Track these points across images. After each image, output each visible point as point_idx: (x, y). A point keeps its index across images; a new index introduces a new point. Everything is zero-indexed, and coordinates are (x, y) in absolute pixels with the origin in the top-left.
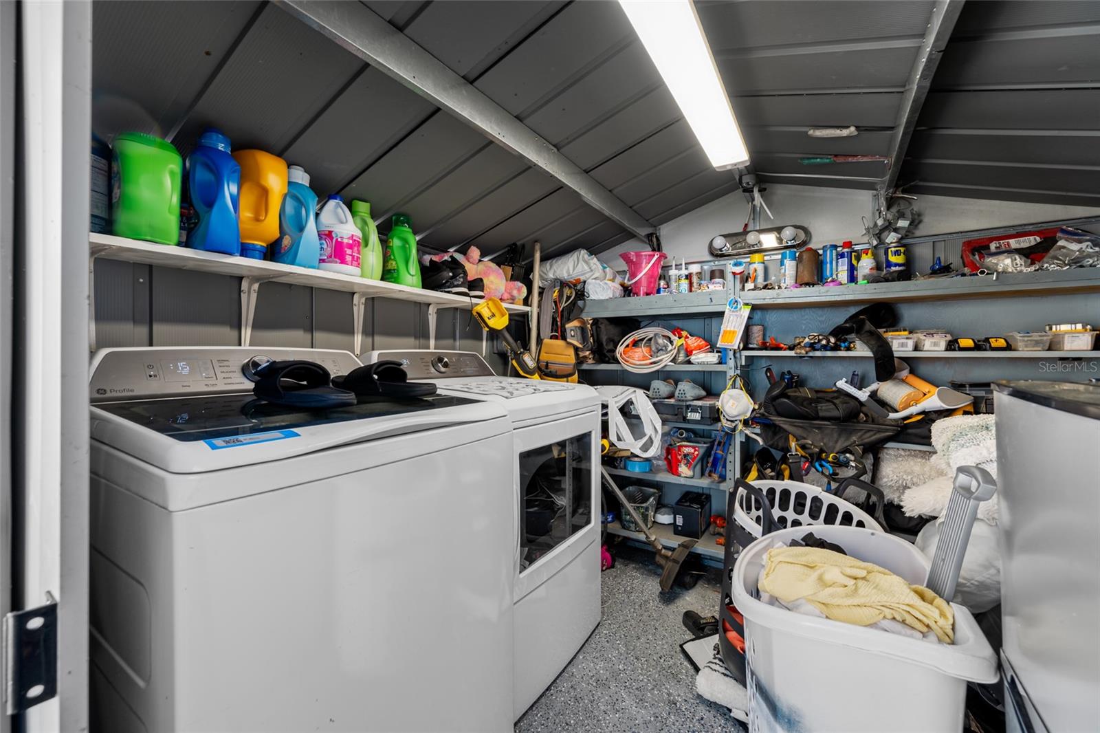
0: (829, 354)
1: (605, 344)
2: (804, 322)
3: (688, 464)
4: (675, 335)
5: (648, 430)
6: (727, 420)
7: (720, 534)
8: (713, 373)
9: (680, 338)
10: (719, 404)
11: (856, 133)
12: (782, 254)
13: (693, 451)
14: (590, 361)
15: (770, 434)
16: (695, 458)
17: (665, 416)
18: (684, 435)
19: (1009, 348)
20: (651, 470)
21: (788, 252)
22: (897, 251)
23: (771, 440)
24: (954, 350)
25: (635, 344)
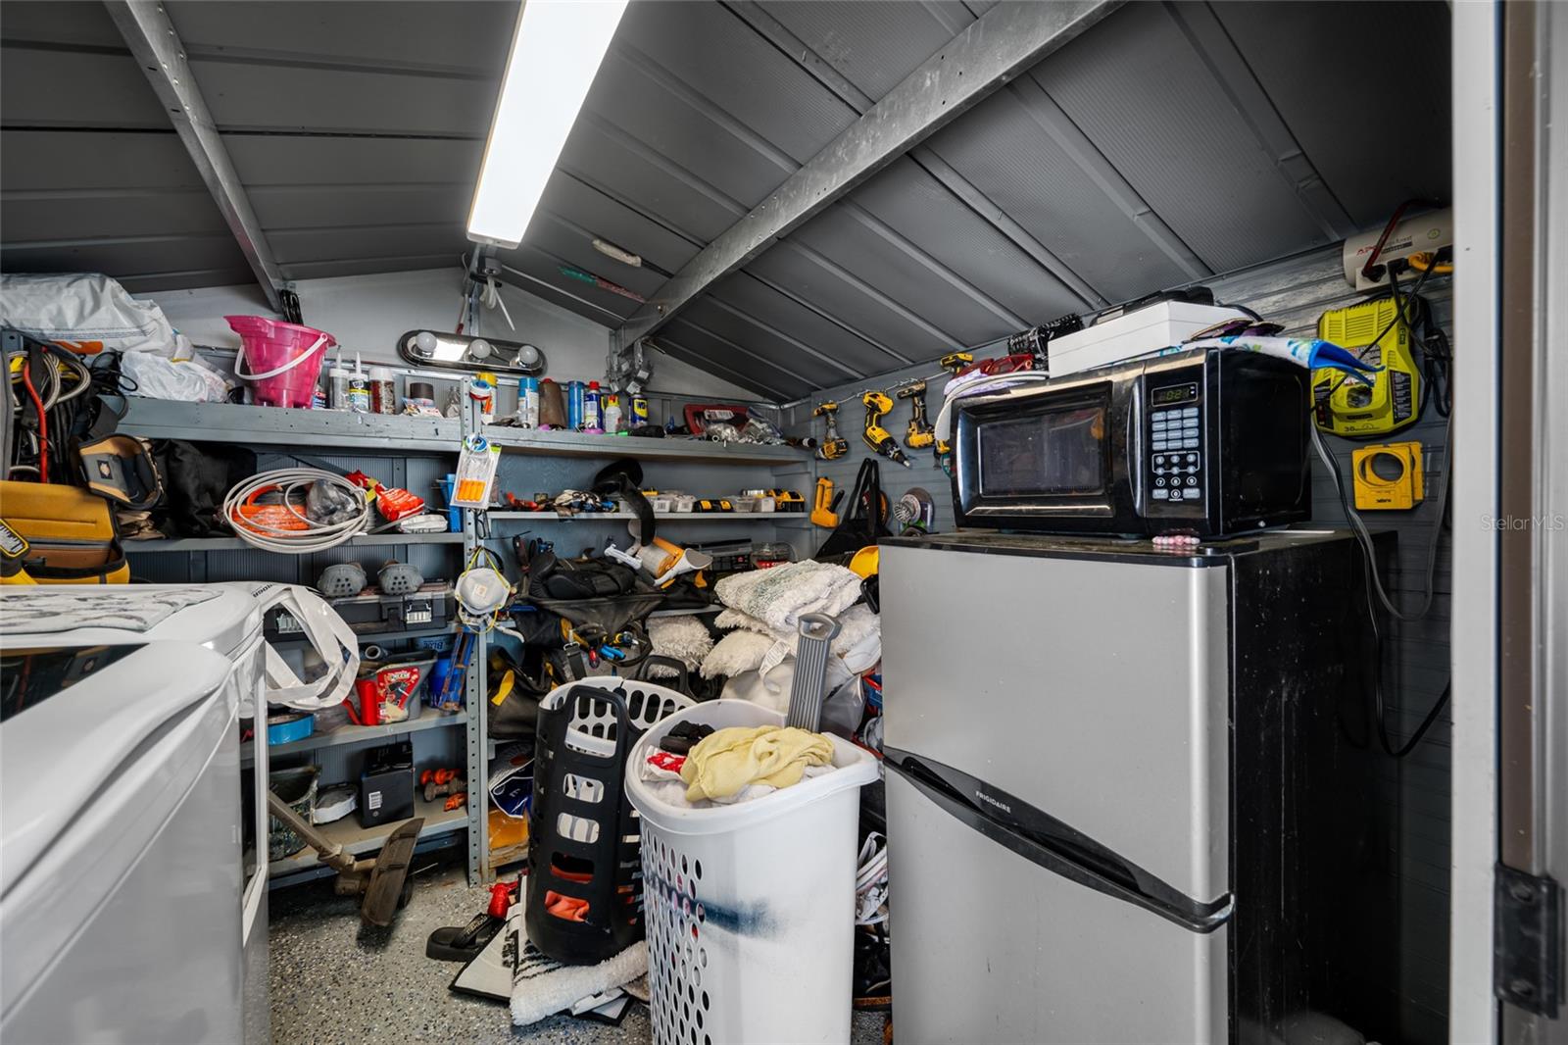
0: (595, 516)
1: (193, 496)
2: (546, 474)
3: (400, 700)
4: (358, 484)
5: (331, 656)
6: (471, 615)
7: (447, 795)
8: (409, 547)
9: (368, 489)
10: (457, 593)
11: (639, 265)
12: (520, 381)
13: (407, 675)
14: (147, 533)
15: (533, 624)
16: (412, 685)
17: (360, 626)
18: (378, 655)
19: (731, 510)
20: (315, 731)
21: (528, 379)
22: (642, 403)
23: (534, 632)
24: (699, 512)
25: (262, 498)
